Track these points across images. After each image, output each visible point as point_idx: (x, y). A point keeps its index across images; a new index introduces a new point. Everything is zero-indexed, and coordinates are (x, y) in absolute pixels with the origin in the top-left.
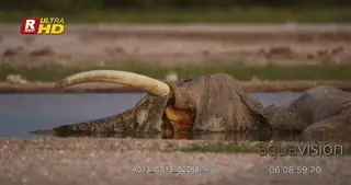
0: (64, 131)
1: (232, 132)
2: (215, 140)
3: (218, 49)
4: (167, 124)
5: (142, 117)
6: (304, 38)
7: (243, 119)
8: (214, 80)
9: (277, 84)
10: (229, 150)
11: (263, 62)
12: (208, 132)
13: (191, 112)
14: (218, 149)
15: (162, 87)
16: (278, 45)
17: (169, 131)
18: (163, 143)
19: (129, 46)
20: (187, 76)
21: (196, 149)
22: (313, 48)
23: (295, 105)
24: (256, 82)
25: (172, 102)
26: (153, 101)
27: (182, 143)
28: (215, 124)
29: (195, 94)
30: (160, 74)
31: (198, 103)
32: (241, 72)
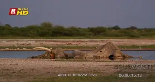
0: (33, 58)
1: (61, 58)
2: (59, 59)
3: (59, 43)
4: (50, 56)
5: (46, 55)
6: (74, 42)
7: (63, 55)
8: (59, 49)
9: (69, 49)
10: (61, 61)
11: (67, 46)
12: (58, 58)
13: (54, 54)
14: (59, 61)
15: (50, 50)
16: (69, 43)
17: (51, 57)
18: (50, 60)
19: (44, 43)
20: (54, 48)
21: (55, 61)
22: (75, 43)
23: (72, 53)
24: (65, 49)
25: (51, 52)
26: (48, 52)
27: (53, 59)
28: (59, 56)
29: (55, 51)
30: (49, 48)
31: (56, 53)
32: (63, 48)
